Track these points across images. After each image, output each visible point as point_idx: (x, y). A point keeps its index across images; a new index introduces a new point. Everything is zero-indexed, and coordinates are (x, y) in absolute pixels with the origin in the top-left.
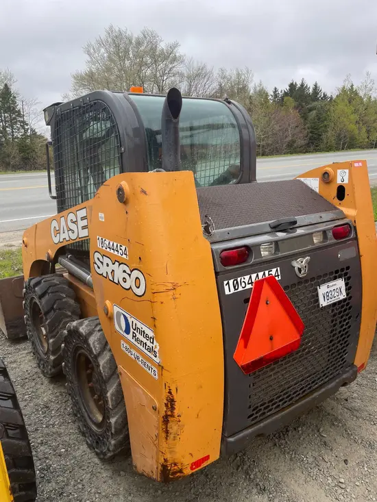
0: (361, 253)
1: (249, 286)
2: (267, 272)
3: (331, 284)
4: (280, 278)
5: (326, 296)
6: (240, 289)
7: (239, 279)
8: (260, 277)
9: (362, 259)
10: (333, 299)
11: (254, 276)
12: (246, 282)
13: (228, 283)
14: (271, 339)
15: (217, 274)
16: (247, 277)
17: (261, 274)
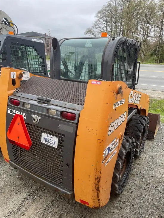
0: (78, 134)
1: (14, 114)
2: (21, 113)
3: (50, 136)
4: (26, 118)
5: (45, 139)
6: (12, 114)
7: (12, 110)
8: (19, 114)
9: (77, 137)
10: (49, 143)
11: (17, 112)
12: (14, 112)
13: (9, 109)
14: (19, 138)
15: (8, 105)
16: (15, 111)
17: (19, 113)
